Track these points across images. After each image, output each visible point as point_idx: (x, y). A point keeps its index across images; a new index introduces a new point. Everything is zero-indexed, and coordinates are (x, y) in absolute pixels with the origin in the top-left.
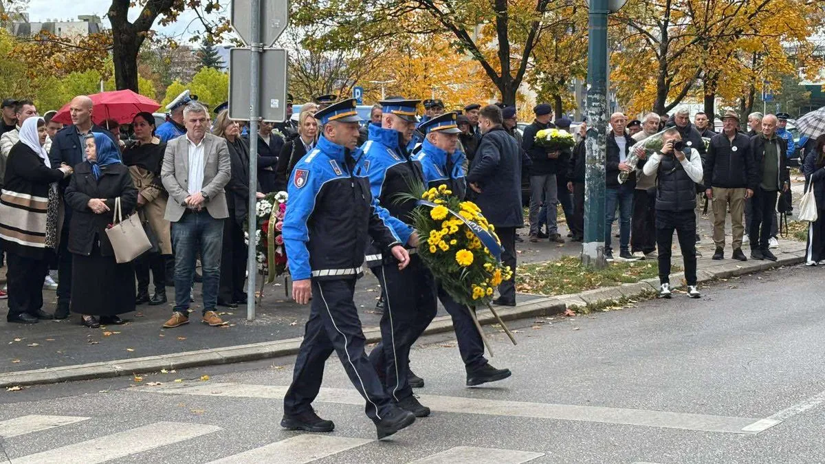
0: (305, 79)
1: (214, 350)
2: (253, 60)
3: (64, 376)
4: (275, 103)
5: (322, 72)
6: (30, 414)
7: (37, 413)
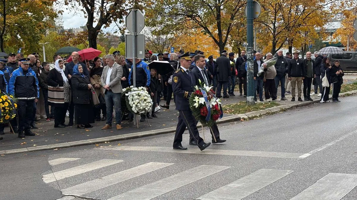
0: (155, 45)
1: (122, 135)
2: (133, 39)
3: (72, 145)
4: (141, 52)
5: (161, 42)
6: (61, 157)
7: (63, 157)
